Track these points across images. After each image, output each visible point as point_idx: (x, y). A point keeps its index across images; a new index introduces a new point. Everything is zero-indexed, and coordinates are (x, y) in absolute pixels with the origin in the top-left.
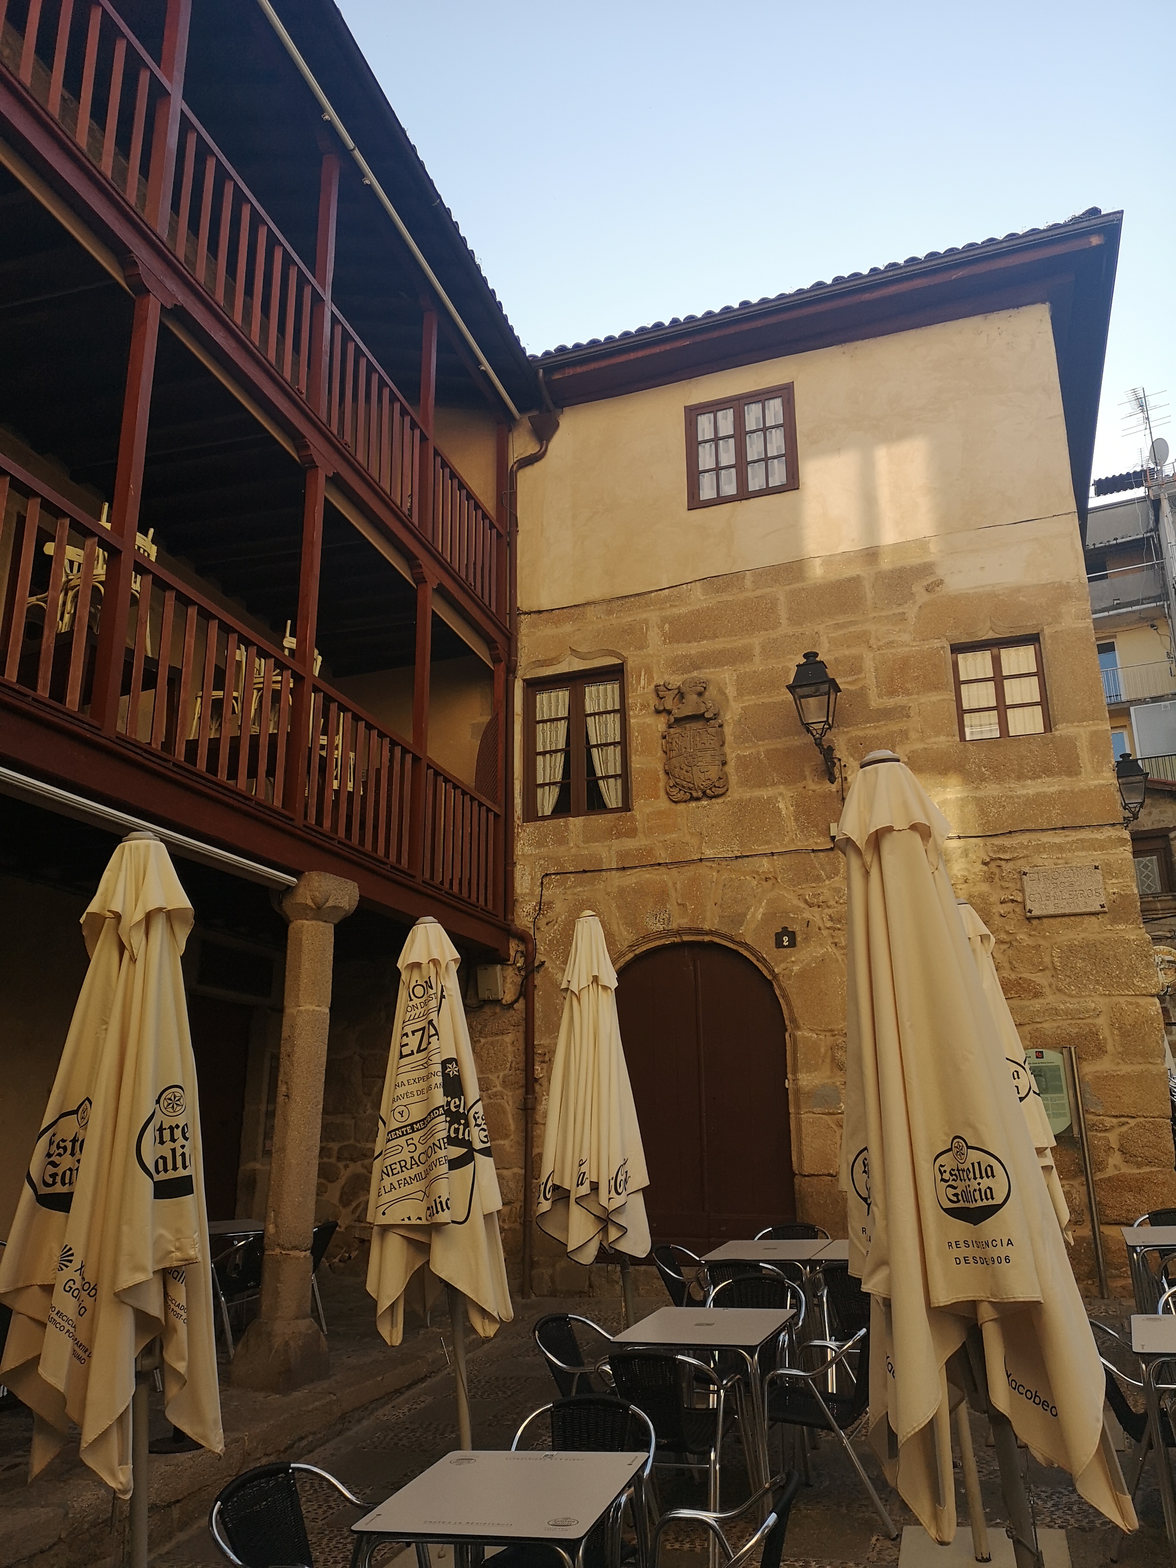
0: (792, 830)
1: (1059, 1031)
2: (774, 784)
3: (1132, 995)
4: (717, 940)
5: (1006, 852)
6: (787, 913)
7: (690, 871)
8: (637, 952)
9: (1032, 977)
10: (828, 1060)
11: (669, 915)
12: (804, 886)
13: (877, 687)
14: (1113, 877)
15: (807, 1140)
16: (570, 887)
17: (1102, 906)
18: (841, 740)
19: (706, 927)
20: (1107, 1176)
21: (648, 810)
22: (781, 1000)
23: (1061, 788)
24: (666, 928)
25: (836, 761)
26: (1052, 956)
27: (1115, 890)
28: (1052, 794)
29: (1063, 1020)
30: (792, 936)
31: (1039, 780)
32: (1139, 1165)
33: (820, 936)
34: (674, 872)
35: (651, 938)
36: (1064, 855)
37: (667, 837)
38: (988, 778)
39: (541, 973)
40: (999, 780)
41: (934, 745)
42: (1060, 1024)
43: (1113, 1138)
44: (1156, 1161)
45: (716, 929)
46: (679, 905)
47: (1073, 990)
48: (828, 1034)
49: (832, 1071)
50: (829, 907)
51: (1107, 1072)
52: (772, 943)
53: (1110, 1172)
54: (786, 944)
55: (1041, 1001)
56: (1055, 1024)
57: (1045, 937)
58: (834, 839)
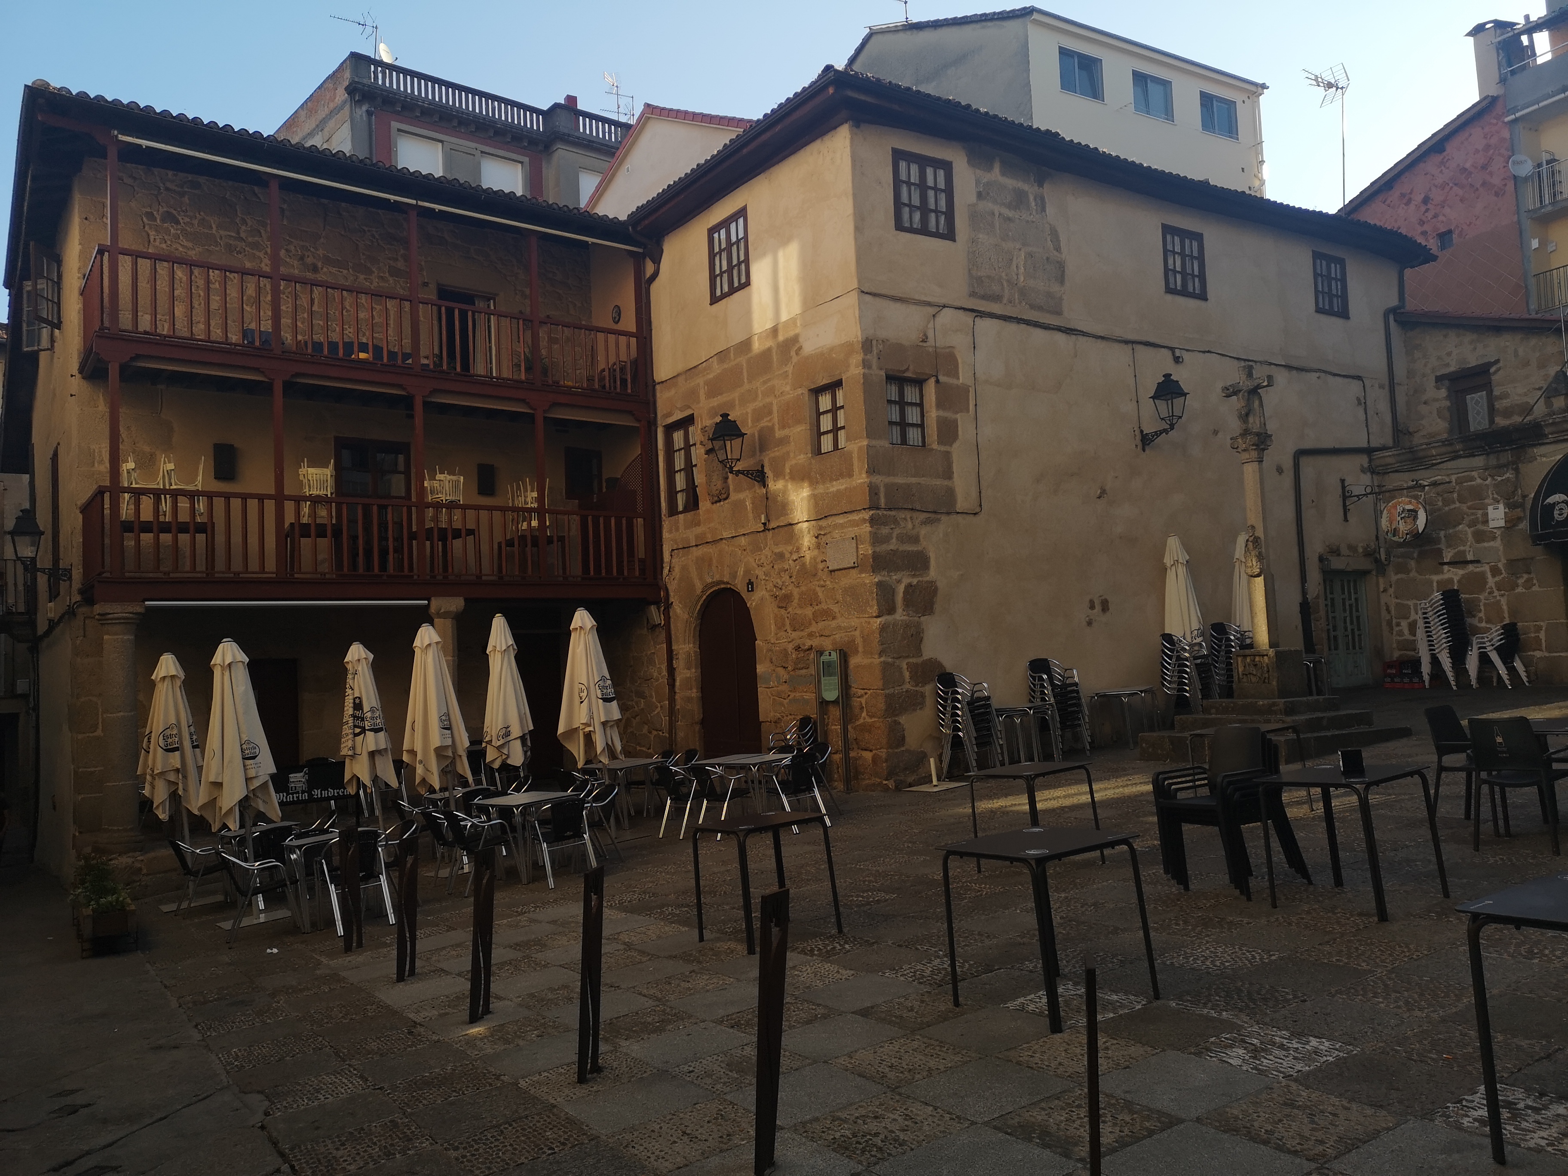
0: (751, 519)
3: (868, 617)
4: (731, 587)
5: (823, 530)
6: (751, 571)
7: (718, 546)
8: (706, 594)
10: (767, 657)
11: (715, 573)
12: (756, 554)
13: (778, 423)
14: (861, 543)
15: (763, 704)
16: (680, 557)
17: (854, 563)
18: (766, 460)
19: (726, 579)
20: (859, 723)
21: (704, 509)
22: (752, 623)
23: (846, 485)
25: (765, 473)
26: (839, 594)
27: (861, 552)
28: (843, 490)
29: (843, 632)
30: (752, 584)
31: (838, 481)
32: (871, 717)
33: (761, 584)
34: (713, 547)
35: (710, 587)
36: (843, 531)
37: (711, 525)
38: (819, 481)
39: (672, 608)
43: (863, 702)
45: (730, 581)
46: (716, 567)
47: (846, 615)
48: (766, 643)
49: (769, 664)
50: (764, 567)
51: (858, 663)
52: (746, 589)
53: (861, 721)
54: (750, 589)
55: (835, 621)
57: (836, 583)
58: (764, 524)
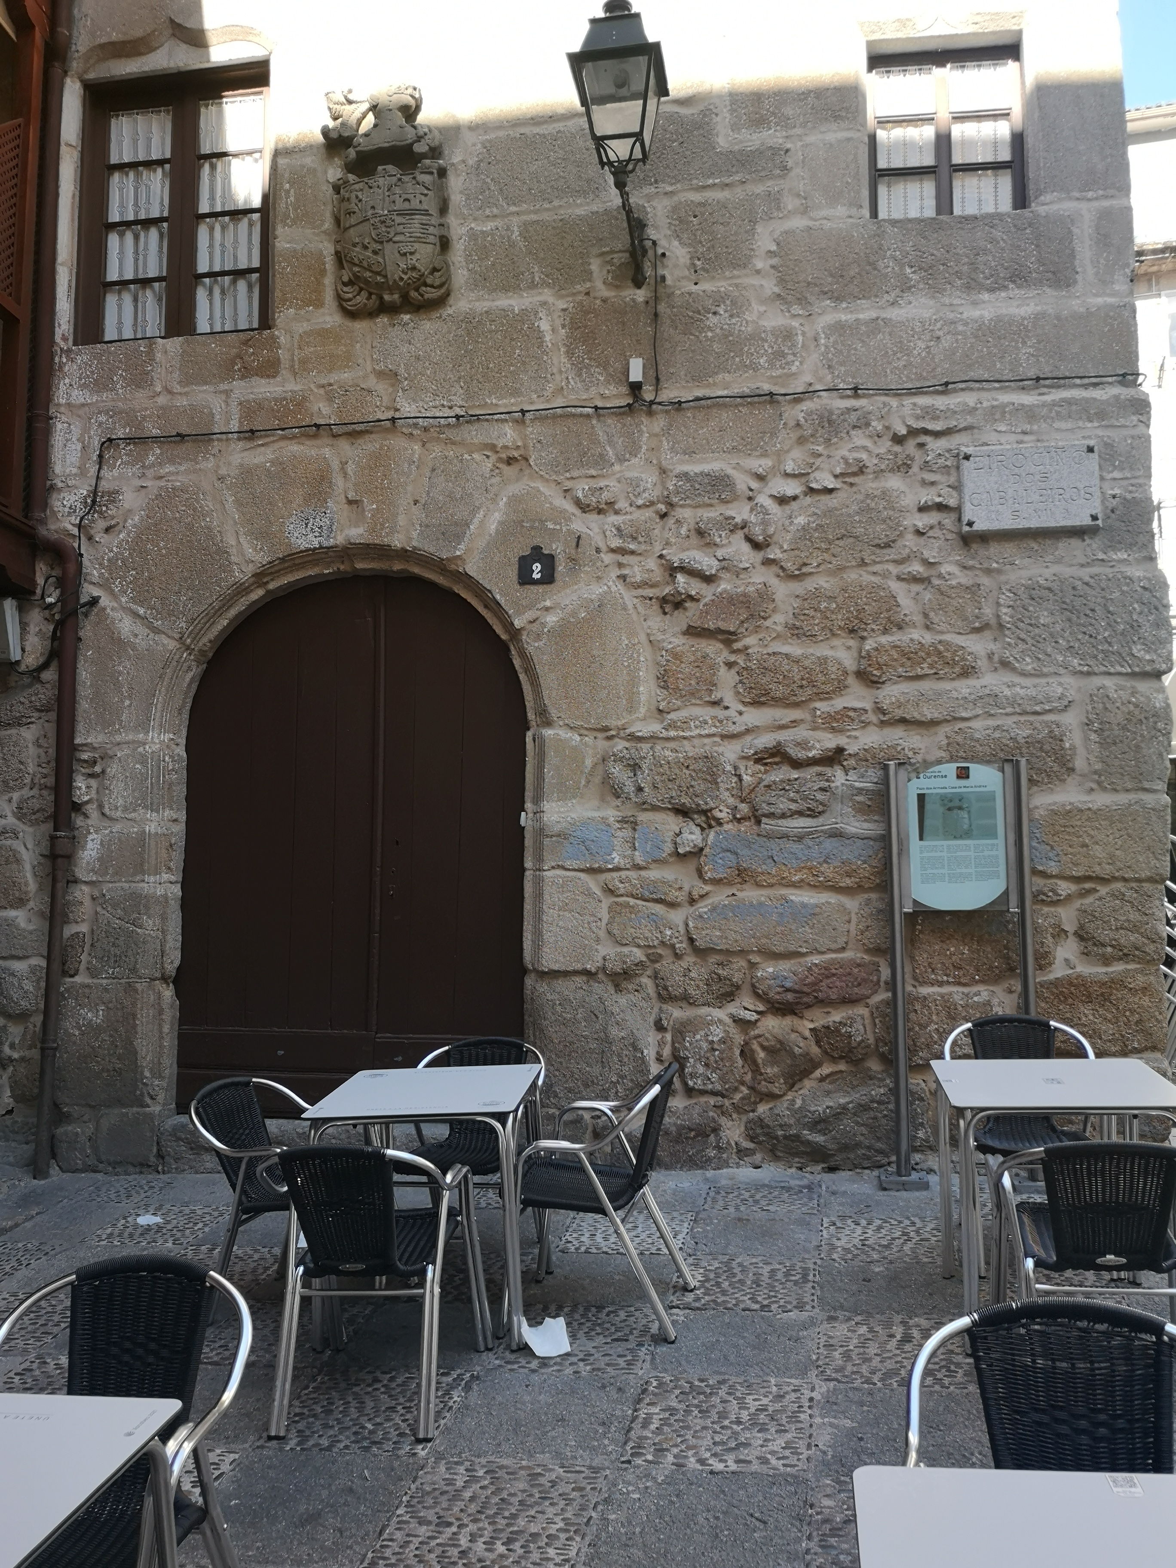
0: (561, 372)
1: (997, 735)
2: (533, 286)
3: (1127, 674)
4: (417, 570)
5: (935, 418)
6: (542, 522)
7: (370, 445)
8: (271, 586)
9: (960, 640)
10: (597, 780)
11: (331, 519)
12: (575, 474)
13: (732, 111)
14: (1115, 467)
15: (550, 914)
16: (153, 465)
17: (1094, 518)
18: (659, 207)
19: (397, 541)
20: (1051, 977)
21: (301, 327)
22: (522, 677)
23: (1039, 308)
24: (326, 544)
25: (648, 244)
26: (998, 604)
27: (1117, 491)
28: (1024, 318)
29: (1007, 714)
30: (549, 562)
31: (1003, 294)
32: (1106, 961)
33: (599, 564)
34: (344, 445)
35: (297, 562)
36: (1035, 427)
37: (333, 377)
38: (914, 286)
39: (92, 617)
40: (935, 290)
41: (825, 222)
42: (999, 722)
43: (1068, 917)
44: (1137, 953)
45: (415, 548)
46: (350, 502)
47: (1028, 664)
48: (600, 735)
49: (603, 800)
50: (617, 512)
51: (1070, 804)
52: (513, 573)
53: (1058, 971)
54: (536, 576)
55: (972, 682)
56: (991, 722)
57: (988, 571)
58: (635, 388)
